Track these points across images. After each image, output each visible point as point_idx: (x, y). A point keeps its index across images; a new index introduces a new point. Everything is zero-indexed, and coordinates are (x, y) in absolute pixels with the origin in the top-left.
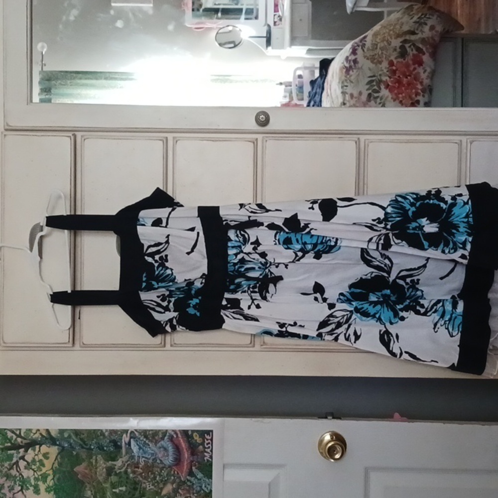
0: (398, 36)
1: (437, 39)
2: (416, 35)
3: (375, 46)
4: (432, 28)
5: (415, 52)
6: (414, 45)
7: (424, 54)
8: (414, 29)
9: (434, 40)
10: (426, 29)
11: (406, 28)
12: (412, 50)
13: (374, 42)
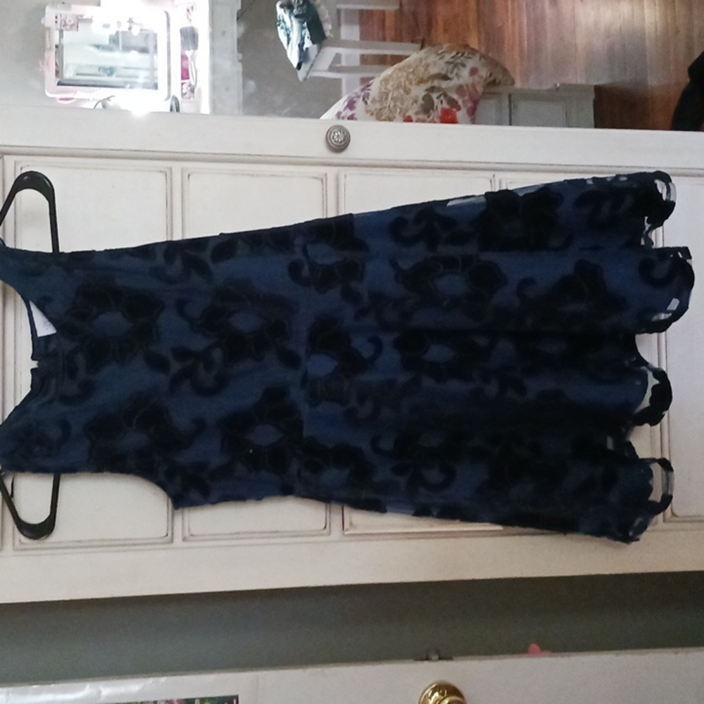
0: (421, 81)
1: (480, 89)
2: (448, 81)
3: (384, 96)
4: (474, 72)
5: (445, 105)
6: (445, 95)
7: (459, 108)
8: (447, 71)
9: (476, 90)
10: (465, 73)
11: (434, 70)
12: (442, 102)
13: (383, 90)
